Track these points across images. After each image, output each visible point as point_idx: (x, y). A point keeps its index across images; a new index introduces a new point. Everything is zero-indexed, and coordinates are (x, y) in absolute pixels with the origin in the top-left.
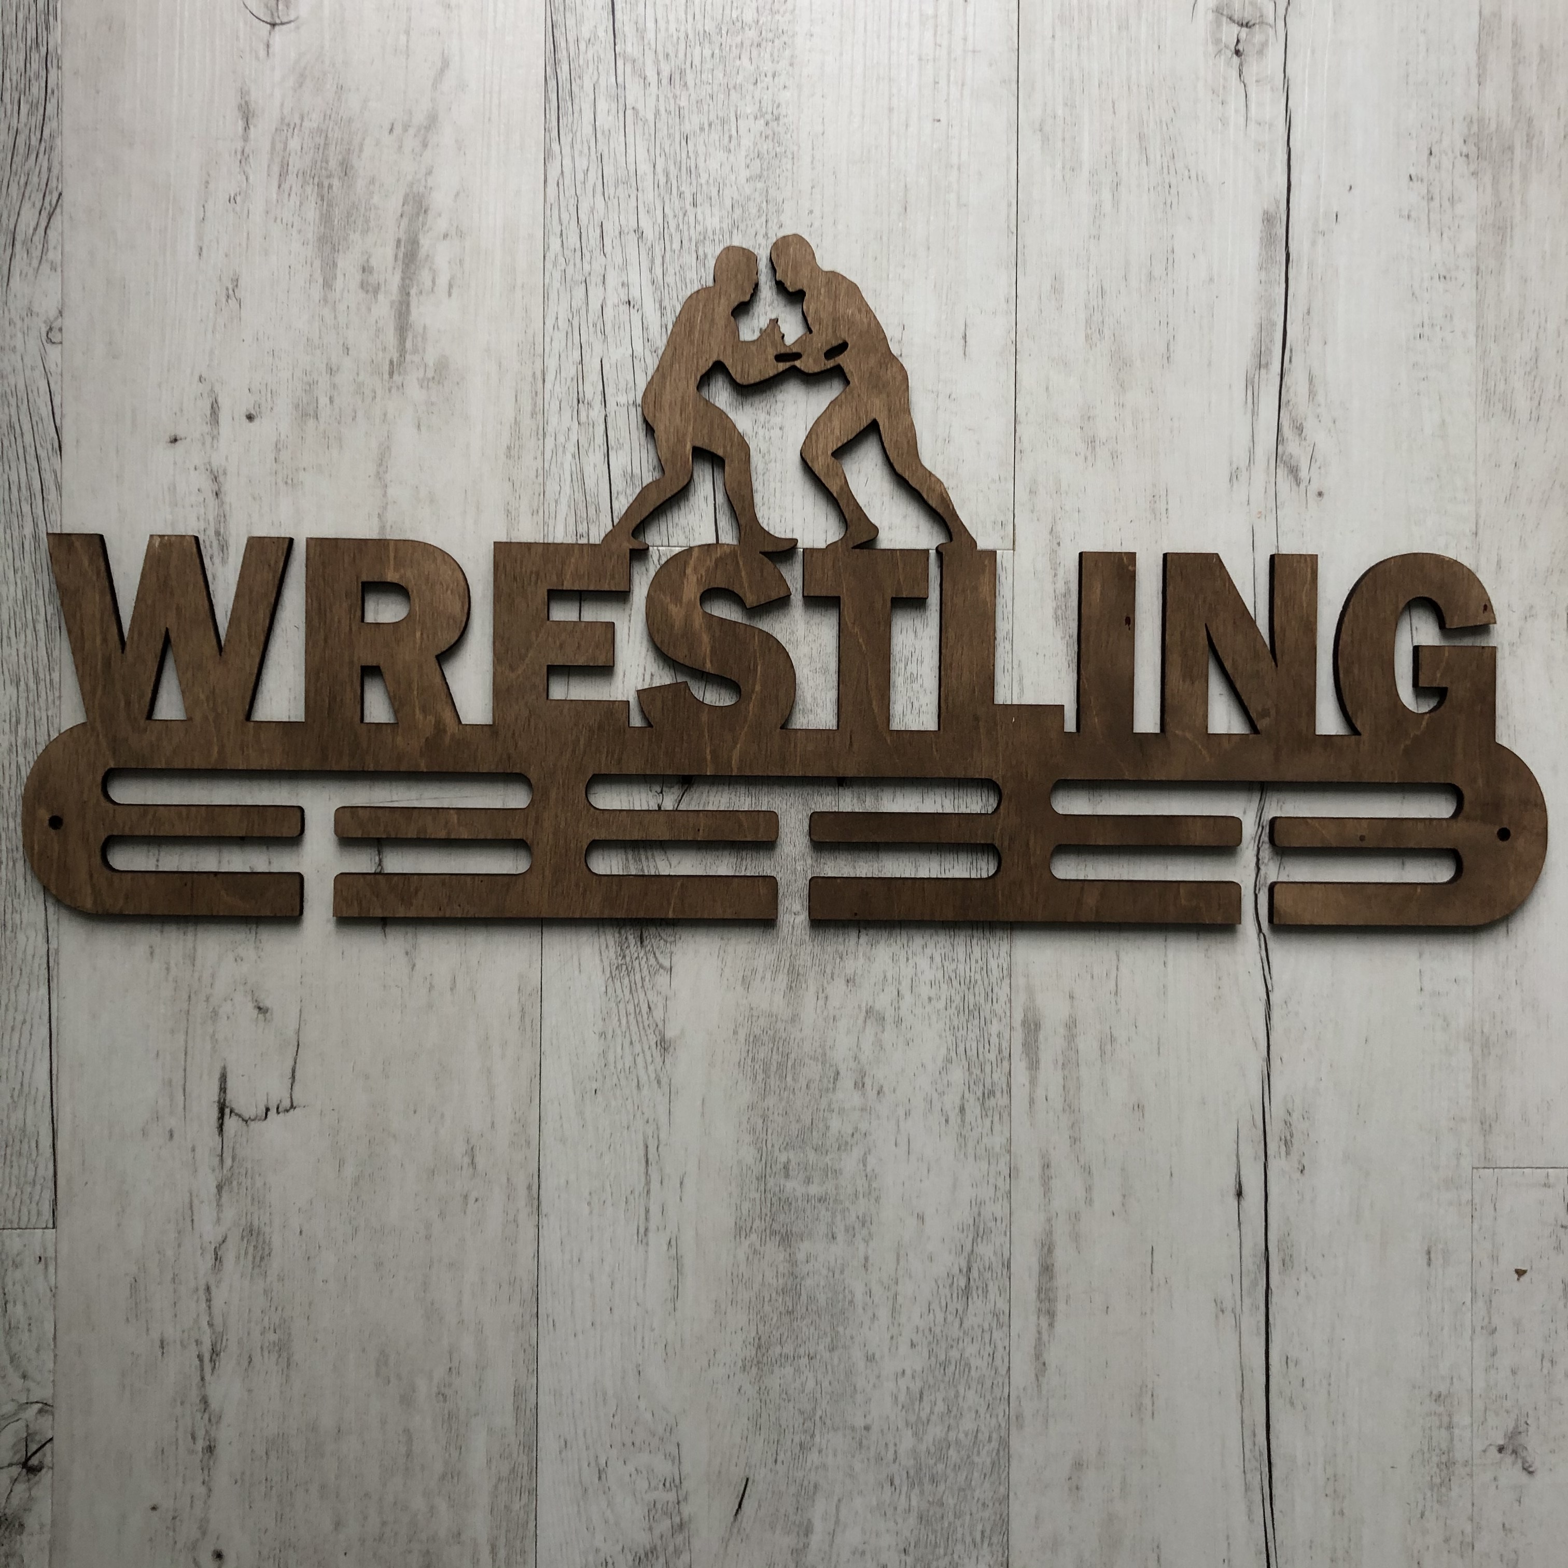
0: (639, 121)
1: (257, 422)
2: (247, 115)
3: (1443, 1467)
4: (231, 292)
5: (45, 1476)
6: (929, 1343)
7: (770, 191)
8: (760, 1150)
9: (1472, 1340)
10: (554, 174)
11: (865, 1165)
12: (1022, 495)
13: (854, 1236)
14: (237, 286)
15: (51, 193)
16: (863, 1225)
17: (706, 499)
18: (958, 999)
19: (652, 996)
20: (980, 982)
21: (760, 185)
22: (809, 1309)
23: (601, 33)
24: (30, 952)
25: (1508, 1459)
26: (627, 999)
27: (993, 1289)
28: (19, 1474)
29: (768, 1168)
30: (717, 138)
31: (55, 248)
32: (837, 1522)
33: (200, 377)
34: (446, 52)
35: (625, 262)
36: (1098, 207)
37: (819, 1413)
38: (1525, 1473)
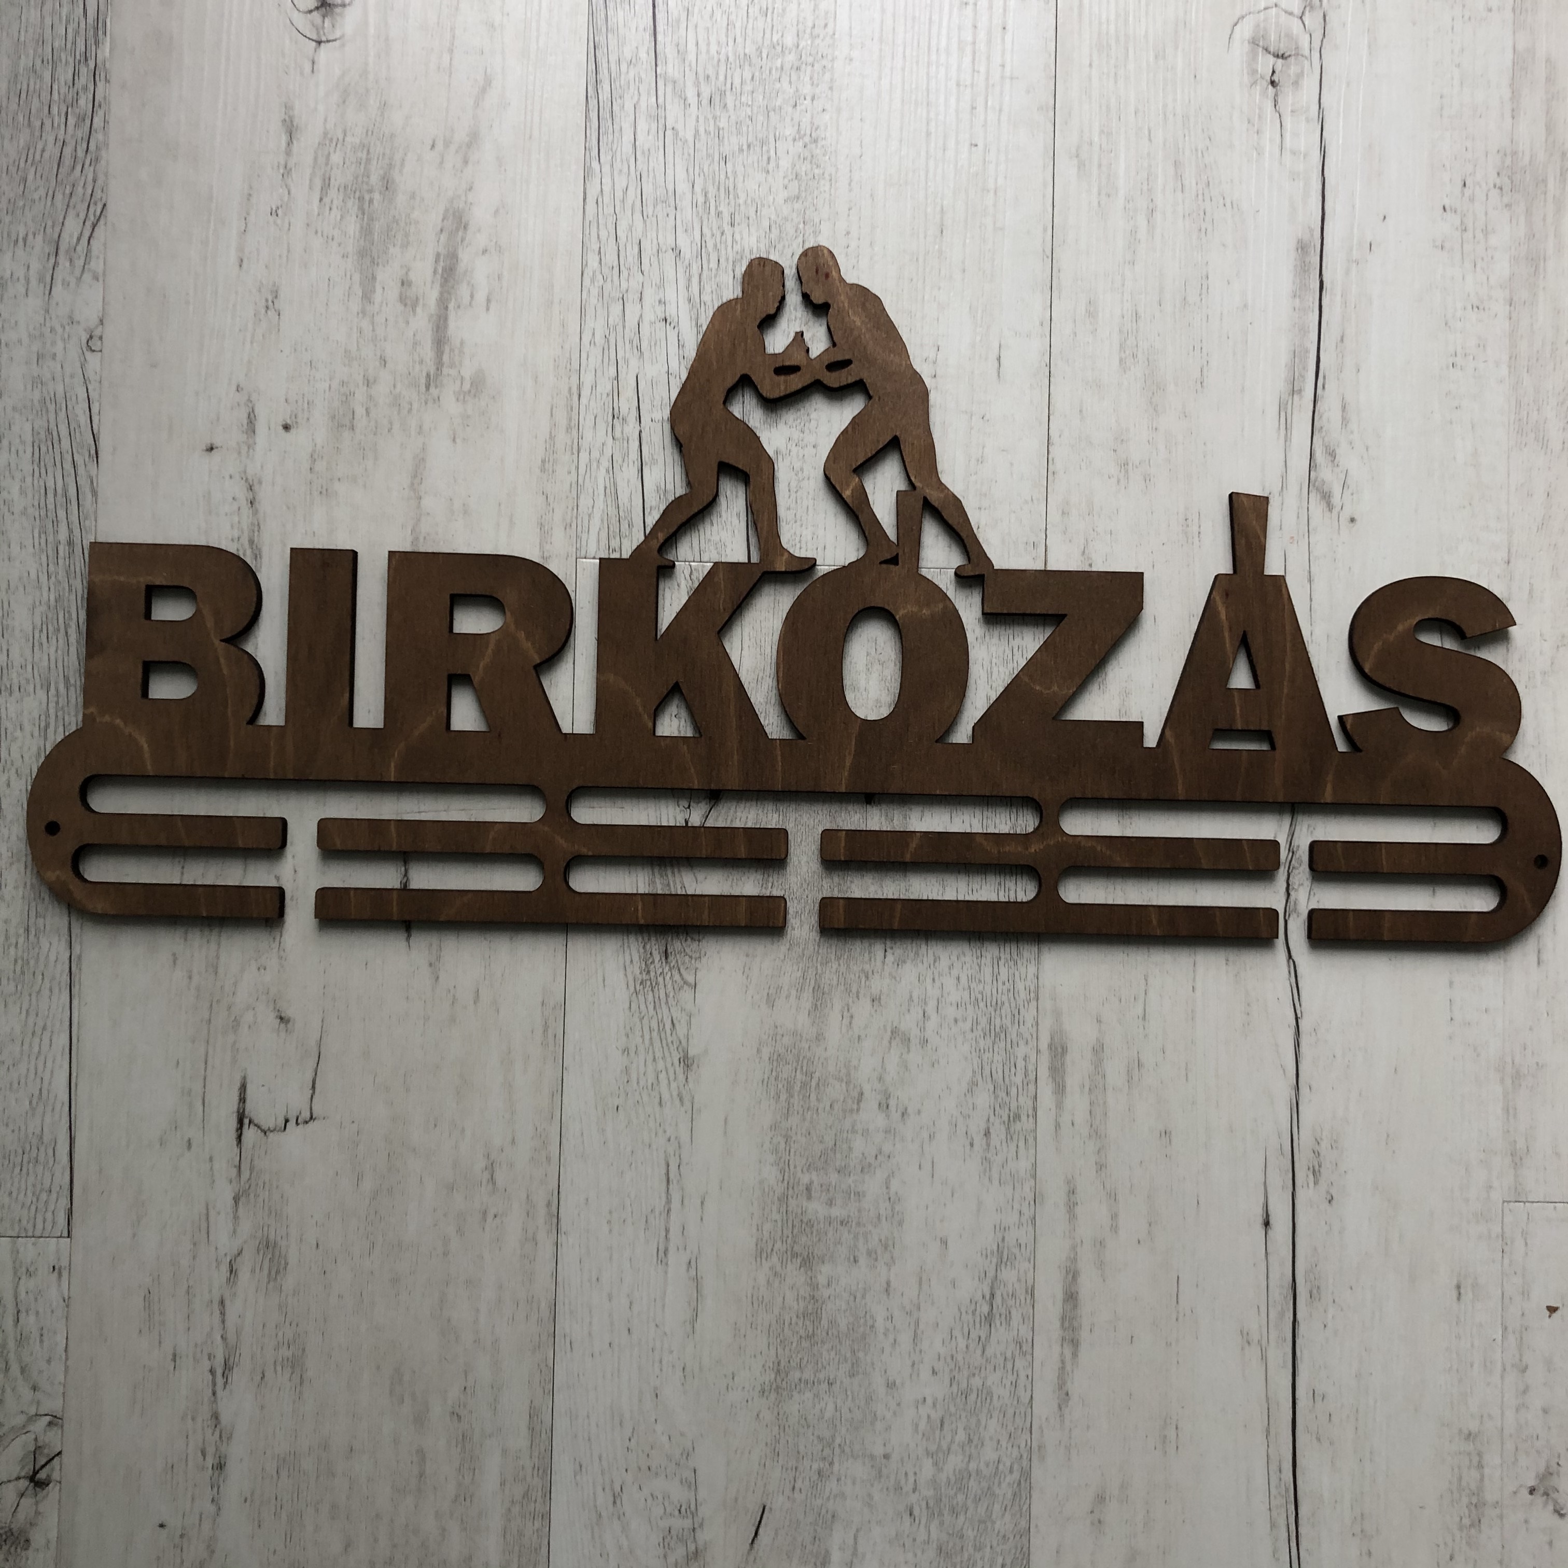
0: (679, 142)
1: (293, 431)
2: (291, 129)
3: (1473, 1508)
4: (270, 303)
5: (53, 1491)
6: (951, 1370)
7: (807, 212)
8: (782, 1171)
9: (1502, 1377)
10: (593, 193)
11: (887, 1188)
12: (1054, 516)
13: (876, 1260)
14: (276, 297)
15: (96, 204)
16: (886, 1248)
17: (738, 515)
18: (983, 1021)
19: (676, 1014)
20: (1007, 1004)
21: (797, 206)
22: (830, 1333)
23: (643, 55)
24: (52, 957)
25: (1539, 1500)
26: (650, 1015)
27: (1016, 1316)
28: (27, 1489)
29: (790, 1189)
30: (756, 158)
31: (98, 257)
32: (855, 1553)
33: (238, 386)
34: (489, 70)
35: (662, 280)
36: (1134, 232)
37: (838, 1440)
38: (1556, 1516)
